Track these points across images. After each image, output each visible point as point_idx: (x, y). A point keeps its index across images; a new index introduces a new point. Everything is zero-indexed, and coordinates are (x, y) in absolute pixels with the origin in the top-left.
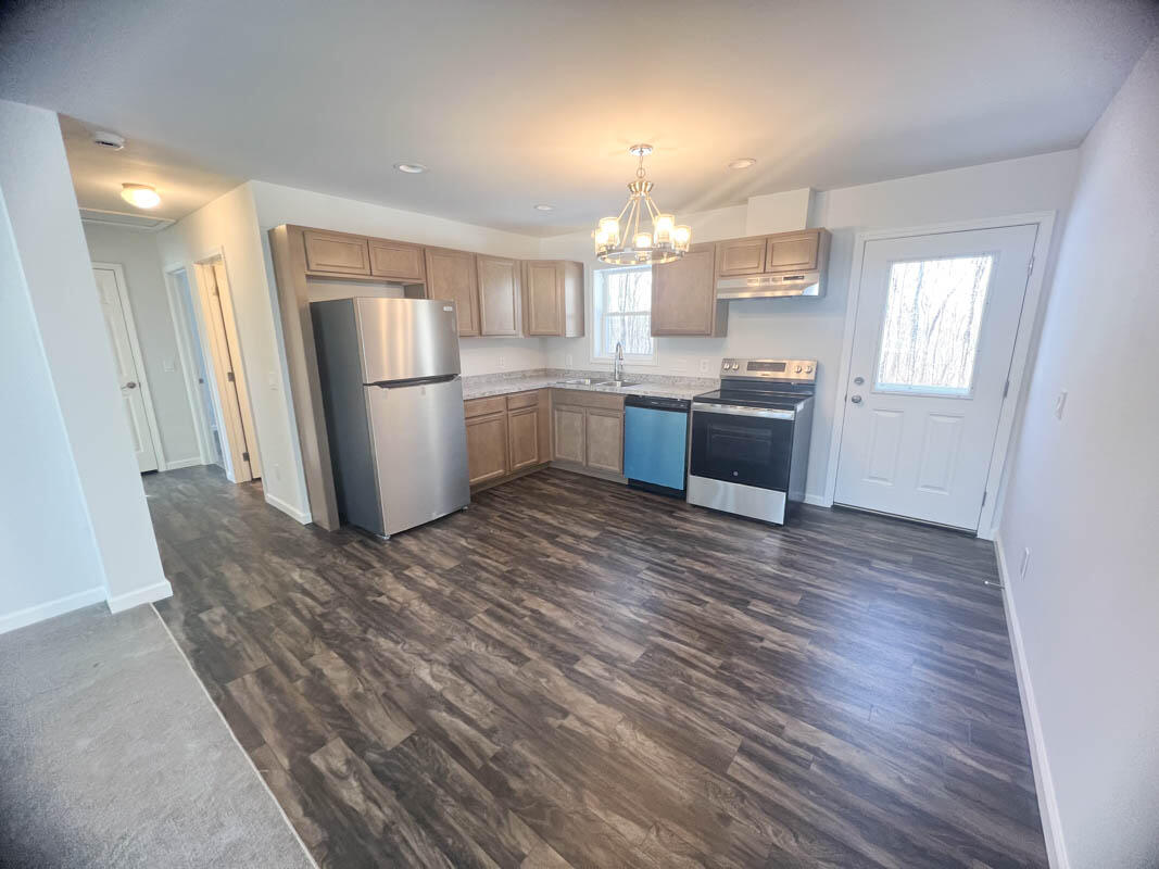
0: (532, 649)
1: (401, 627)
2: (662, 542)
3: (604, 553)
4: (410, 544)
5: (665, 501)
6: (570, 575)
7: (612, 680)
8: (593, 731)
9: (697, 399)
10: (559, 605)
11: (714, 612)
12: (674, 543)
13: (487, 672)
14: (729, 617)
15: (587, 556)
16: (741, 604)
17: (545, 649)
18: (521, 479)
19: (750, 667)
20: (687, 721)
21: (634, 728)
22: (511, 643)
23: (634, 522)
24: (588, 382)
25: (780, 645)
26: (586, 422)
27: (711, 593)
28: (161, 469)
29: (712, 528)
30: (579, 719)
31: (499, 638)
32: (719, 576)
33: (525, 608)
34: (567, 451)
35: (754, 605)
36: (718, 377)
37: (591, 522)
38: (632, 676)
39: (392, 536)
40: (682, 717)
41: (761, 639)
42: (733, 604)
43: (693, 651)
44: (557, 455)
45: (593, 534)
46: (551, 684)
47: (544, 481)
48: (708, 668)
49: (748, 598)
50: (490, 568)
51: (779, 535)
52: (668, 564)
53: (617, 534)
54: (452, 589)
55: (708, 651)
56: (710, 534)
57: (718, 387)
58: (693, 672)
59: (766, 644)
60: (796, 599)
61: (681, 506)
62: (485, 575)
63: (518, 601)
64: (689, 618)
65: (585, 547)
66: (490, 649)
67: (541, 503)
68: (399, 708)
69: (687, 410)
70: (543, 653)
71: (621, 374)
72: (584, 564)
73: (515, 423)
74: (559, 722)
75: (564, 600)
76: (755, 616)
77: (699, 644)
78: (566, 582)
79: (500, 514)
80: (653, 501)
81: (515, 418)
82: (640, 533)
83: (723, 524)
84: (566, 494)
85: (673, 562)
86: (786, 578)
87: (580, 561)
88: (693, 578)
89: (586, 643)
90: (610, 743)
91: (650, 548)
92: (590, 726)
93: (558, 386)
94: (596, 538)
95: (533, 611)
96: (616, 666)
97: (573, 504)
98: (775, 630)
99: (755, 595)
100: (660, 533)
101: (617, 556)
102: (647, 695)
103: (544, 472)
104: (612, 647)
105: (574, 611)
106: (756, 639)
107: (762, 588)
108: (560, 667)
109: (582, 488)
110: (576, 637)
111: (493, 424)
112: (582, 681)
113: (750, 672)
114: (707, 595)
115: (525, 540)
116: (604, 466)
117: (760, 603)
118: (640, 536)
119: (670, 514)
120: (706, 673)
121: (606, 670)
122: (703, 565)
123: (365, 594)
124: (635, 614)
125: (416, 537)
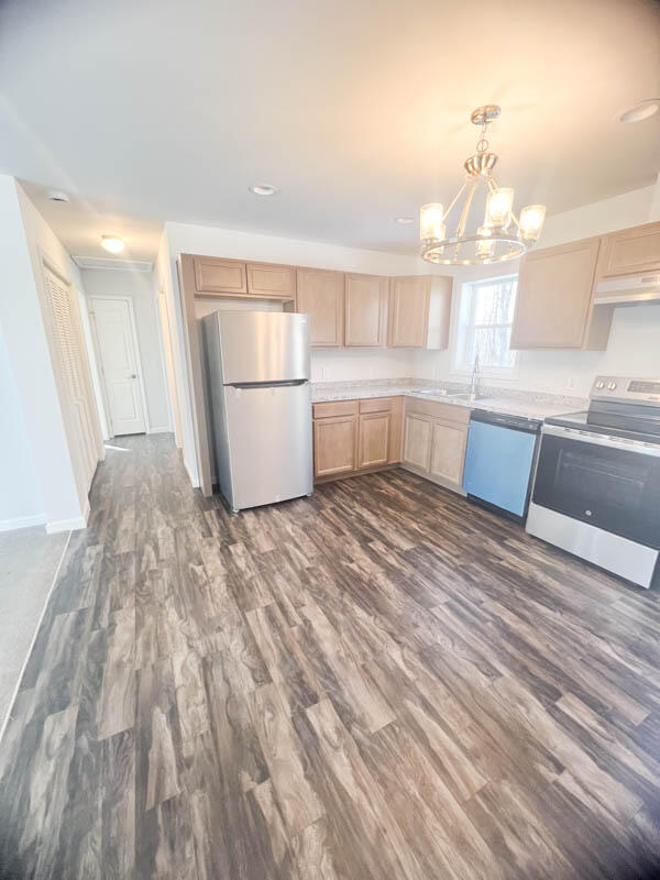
0: (280, 668)
1: (194, 601)
2: (477, 573)
3: (408, 570)
4: (249, 519)
5: (500, 524)
6: (363, 590)
7: (336, 749)
8: (279, 820)
9: (549, 421)
10: (334, 622)
11: (505, 696)
12: (490, 578)
13: (227, 681)
14: (522, 709)
15: (390, 571)
16: (549, 695)
17: (292, 674)
18: (369, 475)
19: (527, 814)
20: (397, 869)
21: (323, 844)
22: (266, 653)
23: (457, 541)
24: (444, 392)
25: (587, 792)
26: (433, 431)
27: (511, 662)
28: (148, 432)
29: (545, 569)
30: (274, 792)
31: (259, 642)
32: (532, 641)
33: (301, 615)
34: (415, 455)
35: (569, 705)
36: (587, 396)
37: (412, 532)
38: (362, 753)
39: (241, 510)
40: (392, 858)
41: (560, 768)
42: (535, 691)
43: (454, 748)
44: (406, 459)
45: (406, 546)
46: (272, 725)
47: (388, 481)
48: (462, 785)
49: (560, 688)
50: (296, 562)
51: (638, 600)
52: (473, 606)
53: (432, 552)
54: (254, 573)
55: (473, 756)
56: (541, 577)
57: (586, 408)
58: (439, 783)
59: (565, 780)
60: (638, 715)
61: (518, 533)
62: (288, 566)
63: (298, 605)
64: (468, 693)
65: (392, 560)
66: (245, 653)
67: (374, 502)
68: (137, 692)
69: (537, 432)
70: (287, 678)
71: (477, 387)
72: (382, 580)
73: (367, 427)
74: (253, 785)
75: (340, 617)
76: (566, 723)
77: (463, 737)
78: (355, 597)
79: (333, 506)
80: (486, 520)
81: (366, 422)
82: (457, 557)
83: (562, 567)
84: (402, 497)
85: (479, 603)
86: (632, 673)
87: (379, 575)
88: (497, 633)
89: (335, 682)
90: (287, 852)
91: (460, 578)
92: (280, 812)
93: (414, 395)
94: (407, 552)
95: (306, 621)
96: (349, 730)
97: (403, 509)
98: (588, 759)
99: (575, 688)
100: (480, 561)
101: (419, 578)
102: (366, 793)
103: (394, 471)
104: (359, 698)
105: (343, 635)
106: (551, 764)
107: (589, 680)
108: (292, 704)
109: (419, 493)
110: (329, 670)
111: (344, 425)
112: (306, 735)
113: (524, 823)
114: (504, 663)
115: (340, 538)
116: (445, 476)
117: (576, 702)
118: (454, 559)
119: (501, 541)
120: (457, 794)
121: (338, 731)
122: (516, 617)
123: (190, 560)
124: (405, 660)
125: (257, 515)
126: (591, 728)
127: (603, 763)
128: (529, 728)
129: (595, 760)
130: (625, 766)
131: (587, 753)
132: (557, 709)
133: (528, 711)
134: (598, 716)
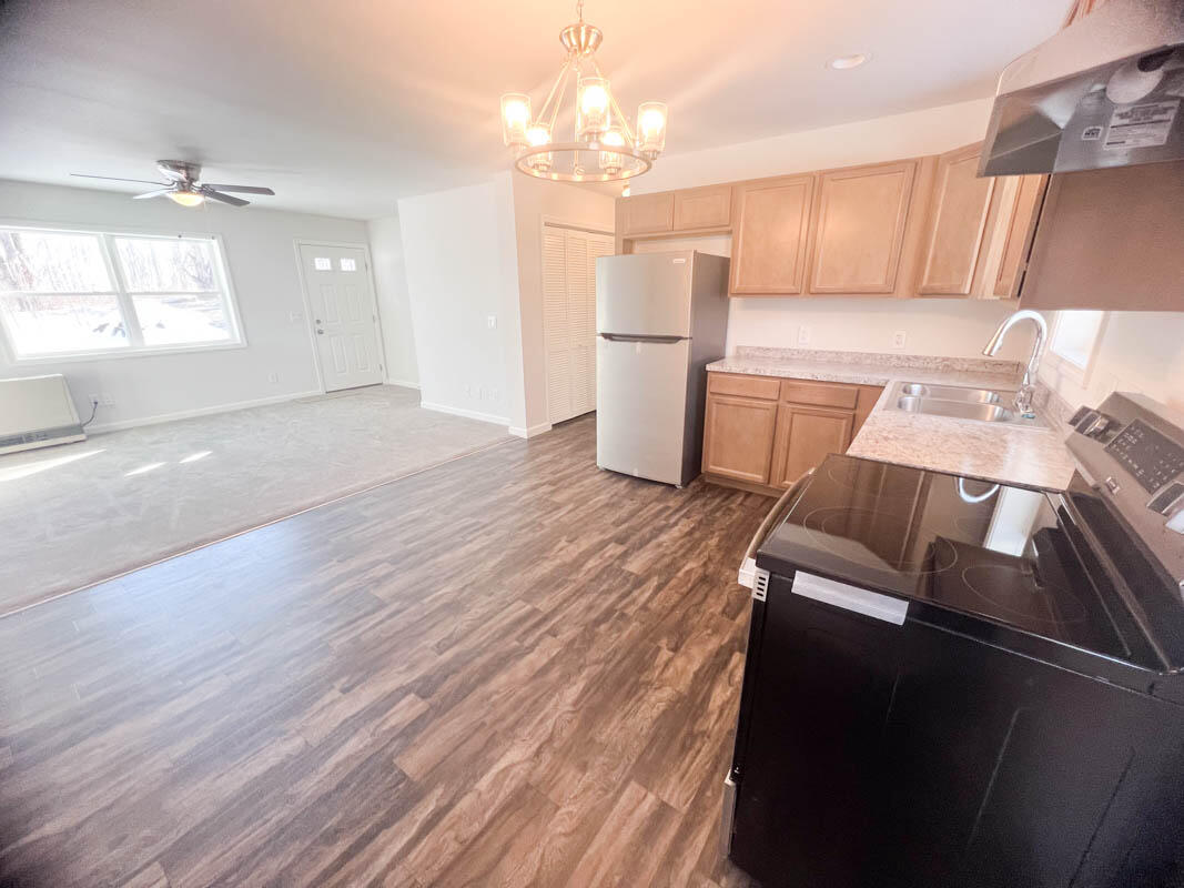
126: (387, 719)
127: (349, 722)
128: (383, 672)
129: (352, 717)
130: (347, 740)
131: (359, 713)
132: (406, 694)
133: (400, 673)
134: (403, 727)
